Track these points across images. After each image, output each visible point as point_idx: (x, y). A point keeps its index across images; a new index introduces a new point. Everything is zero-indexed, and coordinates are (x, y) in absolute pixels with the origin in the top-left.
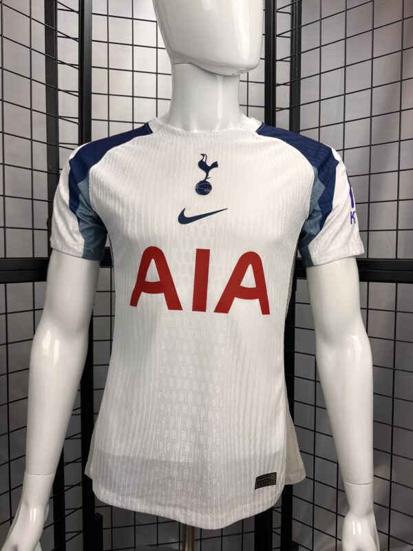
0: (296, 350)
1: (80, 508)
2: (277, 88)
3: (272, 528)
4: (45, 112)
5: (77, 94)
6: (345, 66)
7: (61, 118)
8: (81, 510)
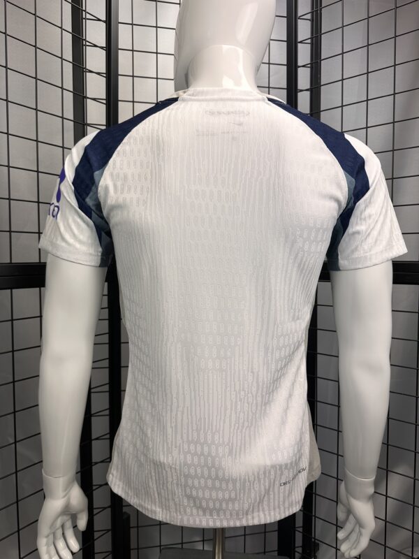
0: (318, 351)
1: (109, 507)
2: (299, 94)
3: (295, 527)
4: (72, 119)
5: (104, 102)
6: (368, 73)
7: (89, 125)
8: (110, 509)
